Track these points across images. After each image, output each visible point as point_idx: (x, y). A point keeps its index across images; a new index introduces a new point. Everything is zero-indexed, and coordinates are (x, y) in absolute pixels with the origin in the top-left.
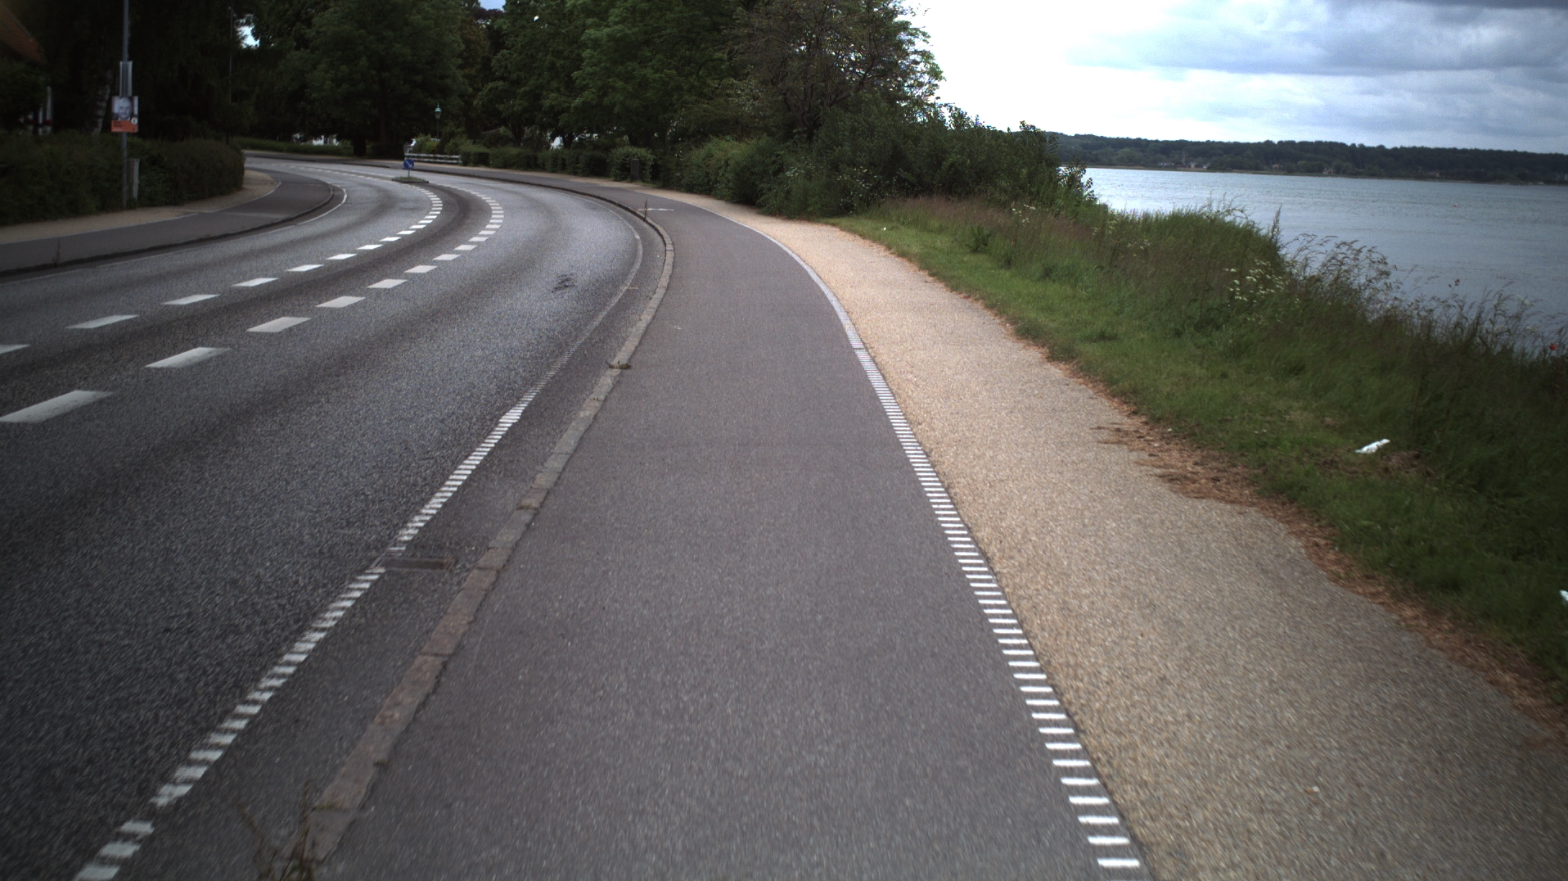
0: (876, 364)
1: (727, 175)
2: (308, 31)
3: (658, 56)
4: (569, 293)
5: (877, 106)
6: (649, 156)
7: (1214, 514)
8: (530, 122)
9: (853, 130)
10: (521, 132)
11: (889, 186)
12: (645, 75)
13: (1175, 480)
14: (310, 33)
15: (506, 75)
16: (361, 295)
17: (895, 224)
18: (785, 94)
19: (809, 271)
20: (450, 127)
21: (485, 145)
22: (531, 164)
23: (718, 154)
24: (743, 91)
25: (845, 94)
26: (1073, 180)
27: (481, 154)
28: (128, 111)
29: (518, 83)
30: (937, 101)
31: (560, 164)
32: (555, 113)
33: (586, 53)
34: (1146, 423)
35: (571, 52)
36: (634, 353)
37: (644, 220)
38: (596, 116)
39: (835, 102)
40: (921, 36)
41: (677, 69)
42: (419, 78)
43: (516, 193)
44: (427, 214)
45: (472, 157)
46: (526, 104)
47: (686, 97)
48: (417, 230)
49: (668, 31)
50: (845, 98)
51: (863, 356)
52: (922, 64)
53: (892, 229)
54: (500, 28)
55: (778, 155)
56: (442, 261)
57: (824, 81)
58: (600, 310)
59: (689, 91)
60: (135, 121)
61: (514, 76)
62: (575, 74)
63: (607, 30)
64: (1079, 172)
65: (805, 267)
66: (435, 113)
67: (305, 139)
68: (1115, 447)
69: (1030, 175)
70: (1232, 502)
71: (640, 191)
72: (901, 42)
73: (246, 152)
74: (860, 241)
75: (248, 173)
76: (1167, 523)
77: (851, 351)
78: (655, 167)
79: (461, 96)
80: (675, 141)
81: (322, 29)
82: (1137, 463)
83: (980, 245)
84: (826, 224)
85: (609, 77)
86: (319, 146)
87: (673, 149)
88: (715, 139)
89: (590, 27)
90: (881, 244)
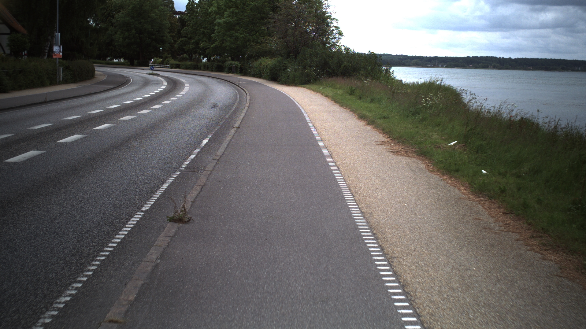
0: (314, 127)
1: (267, 71)
2: (113, 20)
3: (242, 29)
4: (216, 109)
5: (319, 46)
6: (239, 64)
7: (404, 160)
8: (195, 53)
9: (311, 55)
10: (192, 56)
11: (323, 74)
12: (237, 36)
13: (395, 153)
14: (114, 21)
15: (186, 35)
16: (150, 110)
17: (325, 86)
18: (287, 42)
19: (295, 101)
20: (166, 54)
21: (178, 61)
22: (196, 68)
23: (264, 63)
24: (272, 41)
25: (308, 42)
26: (387, 71)
27: (177, 64)
28: (59, 51)
29: (190, 38)
30: (340, 44)
31: (206, 68)
32: (204, 49)
33: (216, 28)
34: (391, 140)
35: (210, 27)
36: (240, 124)
37: (238, 86)
38: (219, 51)
39: (304, 45)
40: (335, 21)
41: (248, 33)
42: (154, 37)
43: (192, 78)
44: (162, 85)
45: (174, 65)
46: (194, 46)
47: (252, 43)
48: (161, 90)
49: (245, 20)
50: (308, 43)
51: (310, 125)
52: (336, 31)
53: (323, 88)
54: (185, 19)
55: (285, 63)
56: (173, 100)
57: (300, 37)
58: (228, 113)
59: (253, 41)
60: (61, 54)
61: (189, 36)
62: (212, 35)
63: (223, 20)
64: (389, 68)
65: (294, 100)
66: (160, 50)
67: (111, 60)
68: (381, 145)
69: (372, 69)
70: (409, 157)
71: (236, 77)
72: (328, 23)
73: (94, 64)
74: (312, 92)
75: (96, 72)
76: (390, 161)
77: (307, 123)
78: (241, 68)
79: (169, 44)
80: (248, 59)
81: (118, 19)
82: (386, 149)
83: (352, 93)
84: (301, 87)
85: (224, 36)
86: (116, 62)
87: (247, 61)
88: (263, 58)
89: (217, 18)
90: (320, 93)
